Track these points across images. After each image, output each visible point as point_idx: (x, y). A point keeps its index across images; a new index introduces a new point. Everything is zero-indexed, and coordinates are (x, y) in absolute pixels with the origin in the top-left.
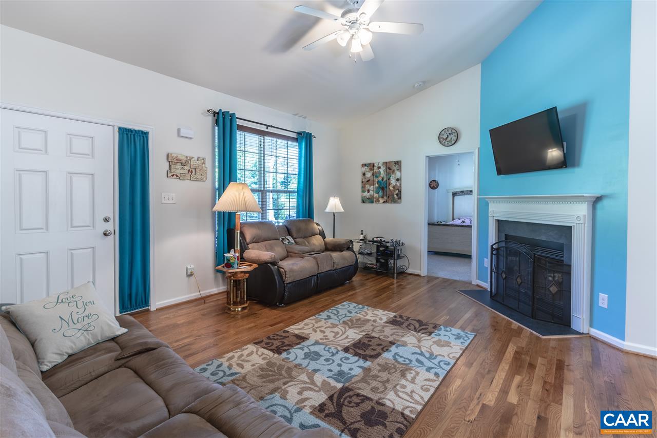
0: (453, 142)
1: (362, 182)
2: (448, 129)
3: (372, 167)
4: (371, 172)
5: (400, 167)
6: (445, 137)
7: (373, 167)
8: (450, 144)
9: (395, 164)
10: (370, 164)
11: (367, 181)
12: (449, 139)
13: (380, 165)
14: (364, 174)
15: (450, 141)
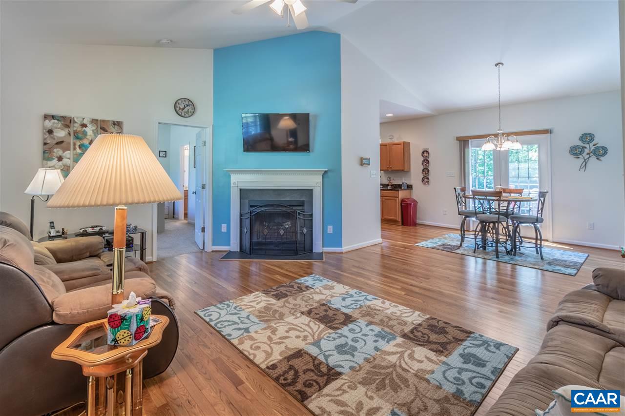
0: (190, 114)
1: (45, 144)
2: (185, 99)
3: (68, 123)
4: (67, 130)
5: (122, 129)
6: (182, 106)
7: (70, 122)
8: (187, 115)
9: (114, 124)
10: (64, 118)
11: (57, 144)
12: (186, 110)
13: (85, 122)
14: (50, 132)
15: (187, 112)
